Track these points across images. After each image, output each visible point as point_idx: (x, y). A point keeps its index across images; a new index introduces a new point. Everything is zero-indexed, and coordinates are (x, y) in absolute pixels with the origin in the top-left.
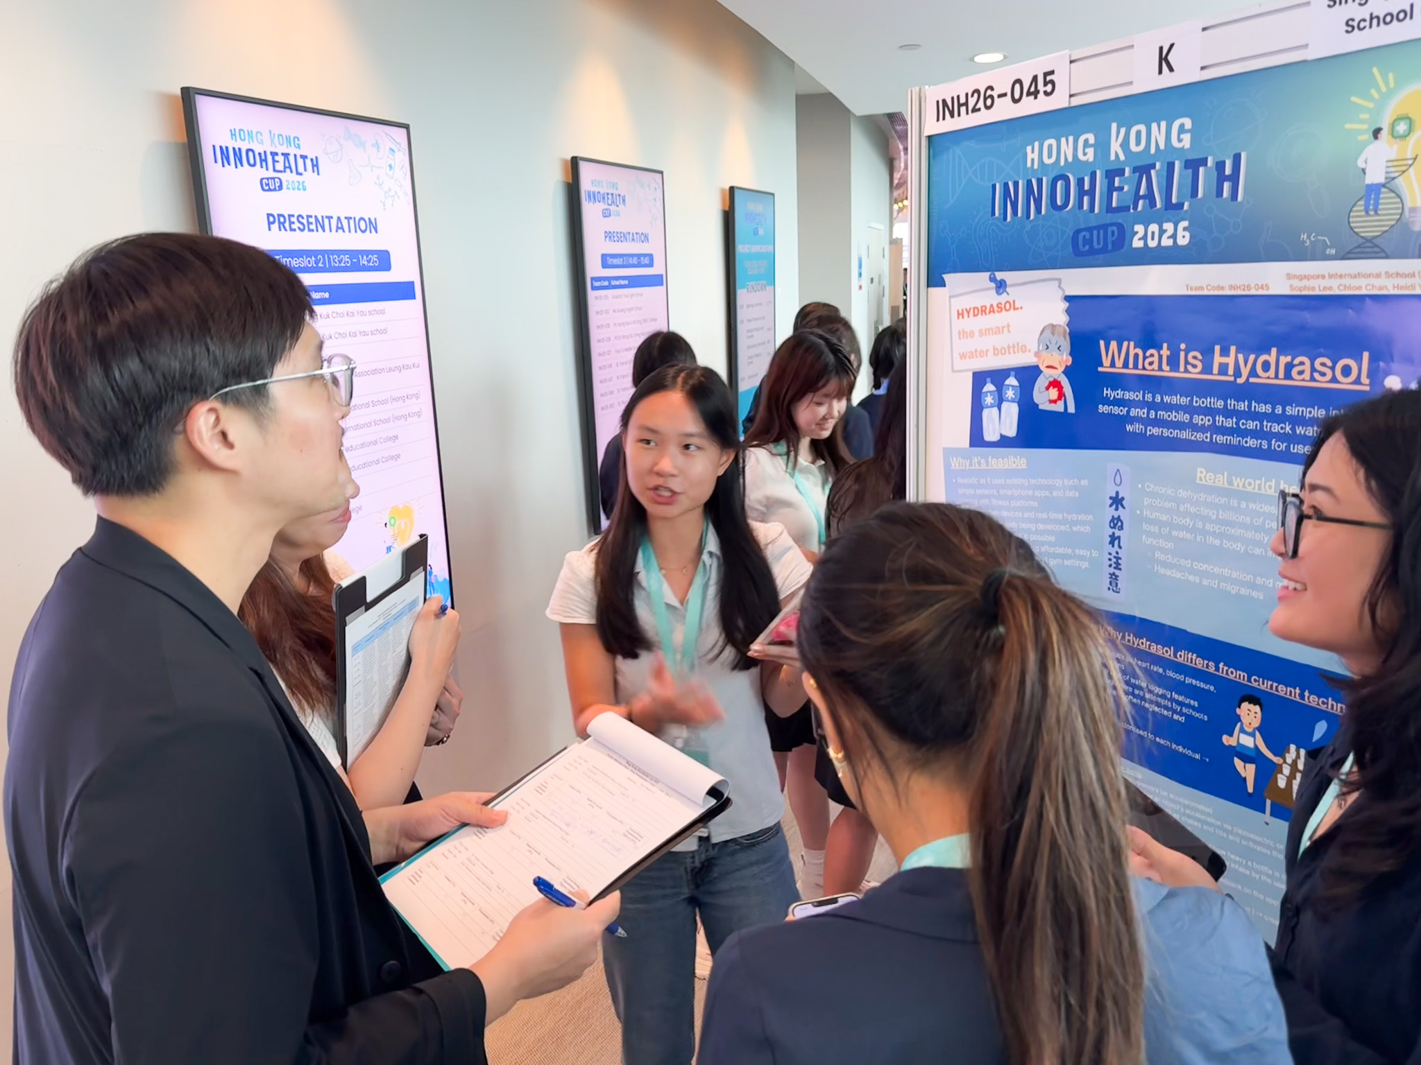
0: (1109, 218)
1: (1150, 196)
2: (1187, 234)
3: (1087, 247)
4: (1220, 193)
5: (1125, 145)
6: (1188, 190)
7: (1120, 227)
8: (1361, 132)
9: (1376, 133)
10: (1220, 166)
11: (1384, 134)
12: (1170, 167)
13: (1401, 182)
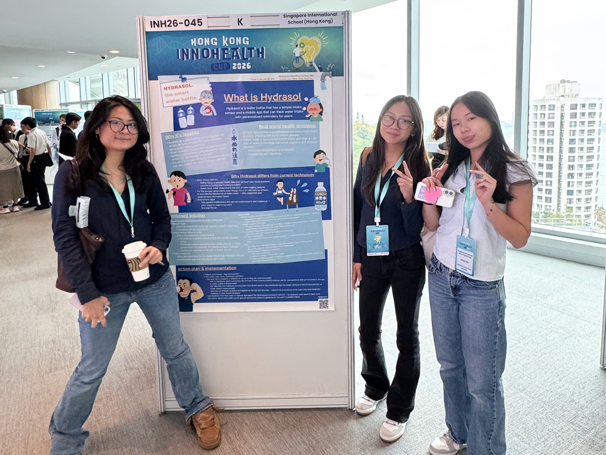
0: (224, 61)
1: (237, 55)
2: (250, 66)
3: (217, 69)
4: (259, 56)
5: (228, 42)
6: (249, 55)
7: (228, 64)
8: (293, 45)
9: (297, 46)
10: (258, 50)
11: (298, 46)
12: (243, 49)
13: (303, 56)
